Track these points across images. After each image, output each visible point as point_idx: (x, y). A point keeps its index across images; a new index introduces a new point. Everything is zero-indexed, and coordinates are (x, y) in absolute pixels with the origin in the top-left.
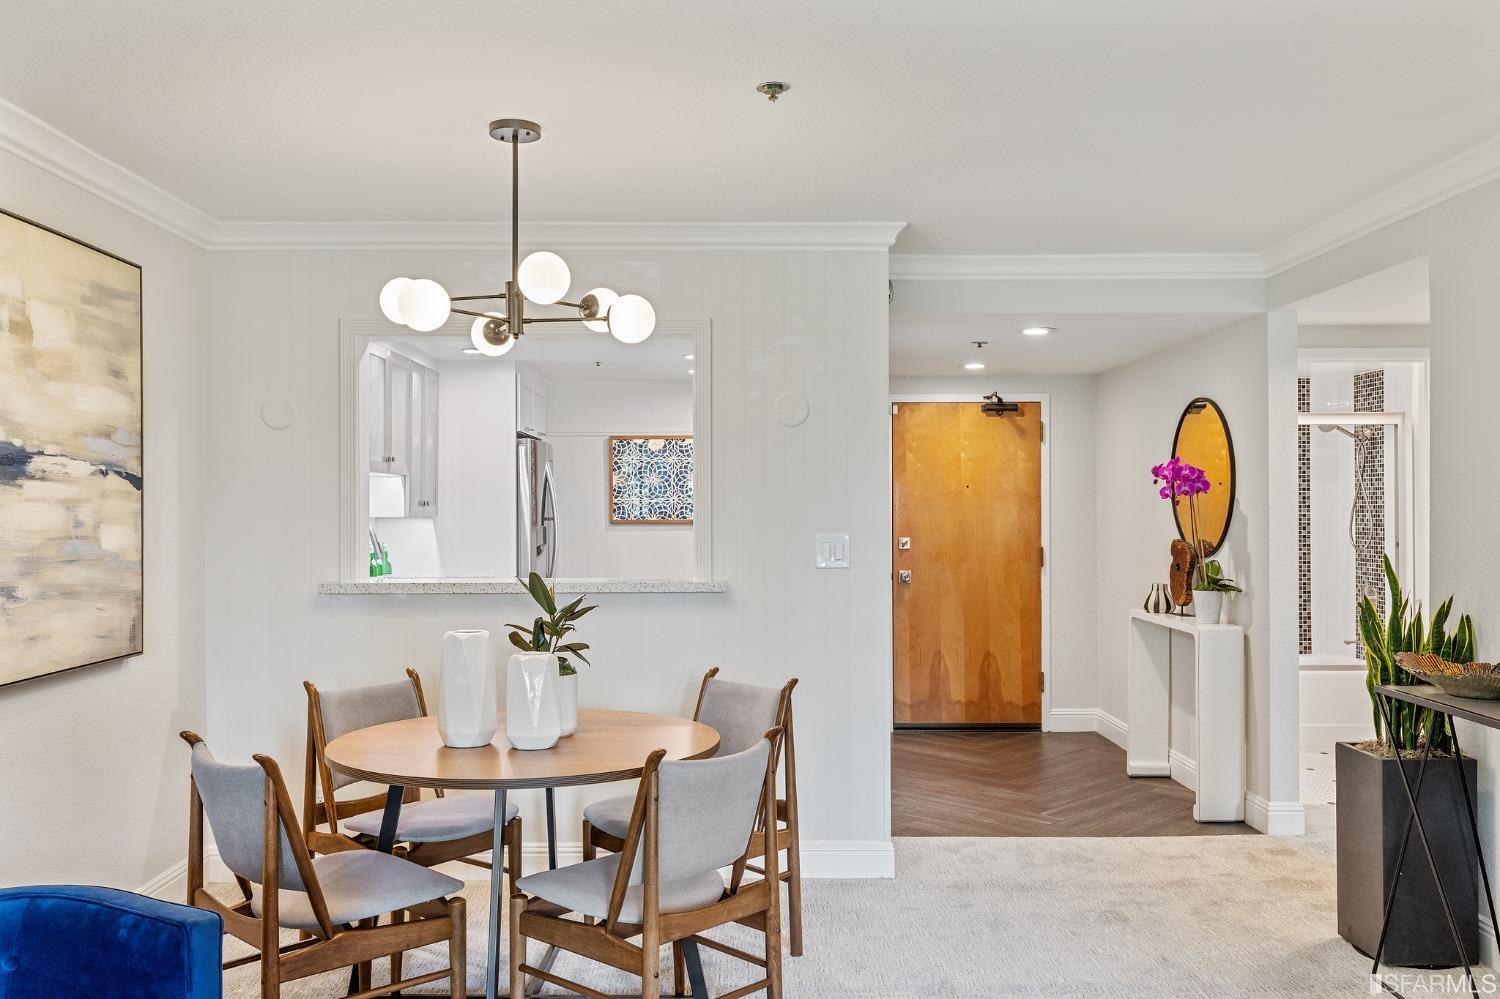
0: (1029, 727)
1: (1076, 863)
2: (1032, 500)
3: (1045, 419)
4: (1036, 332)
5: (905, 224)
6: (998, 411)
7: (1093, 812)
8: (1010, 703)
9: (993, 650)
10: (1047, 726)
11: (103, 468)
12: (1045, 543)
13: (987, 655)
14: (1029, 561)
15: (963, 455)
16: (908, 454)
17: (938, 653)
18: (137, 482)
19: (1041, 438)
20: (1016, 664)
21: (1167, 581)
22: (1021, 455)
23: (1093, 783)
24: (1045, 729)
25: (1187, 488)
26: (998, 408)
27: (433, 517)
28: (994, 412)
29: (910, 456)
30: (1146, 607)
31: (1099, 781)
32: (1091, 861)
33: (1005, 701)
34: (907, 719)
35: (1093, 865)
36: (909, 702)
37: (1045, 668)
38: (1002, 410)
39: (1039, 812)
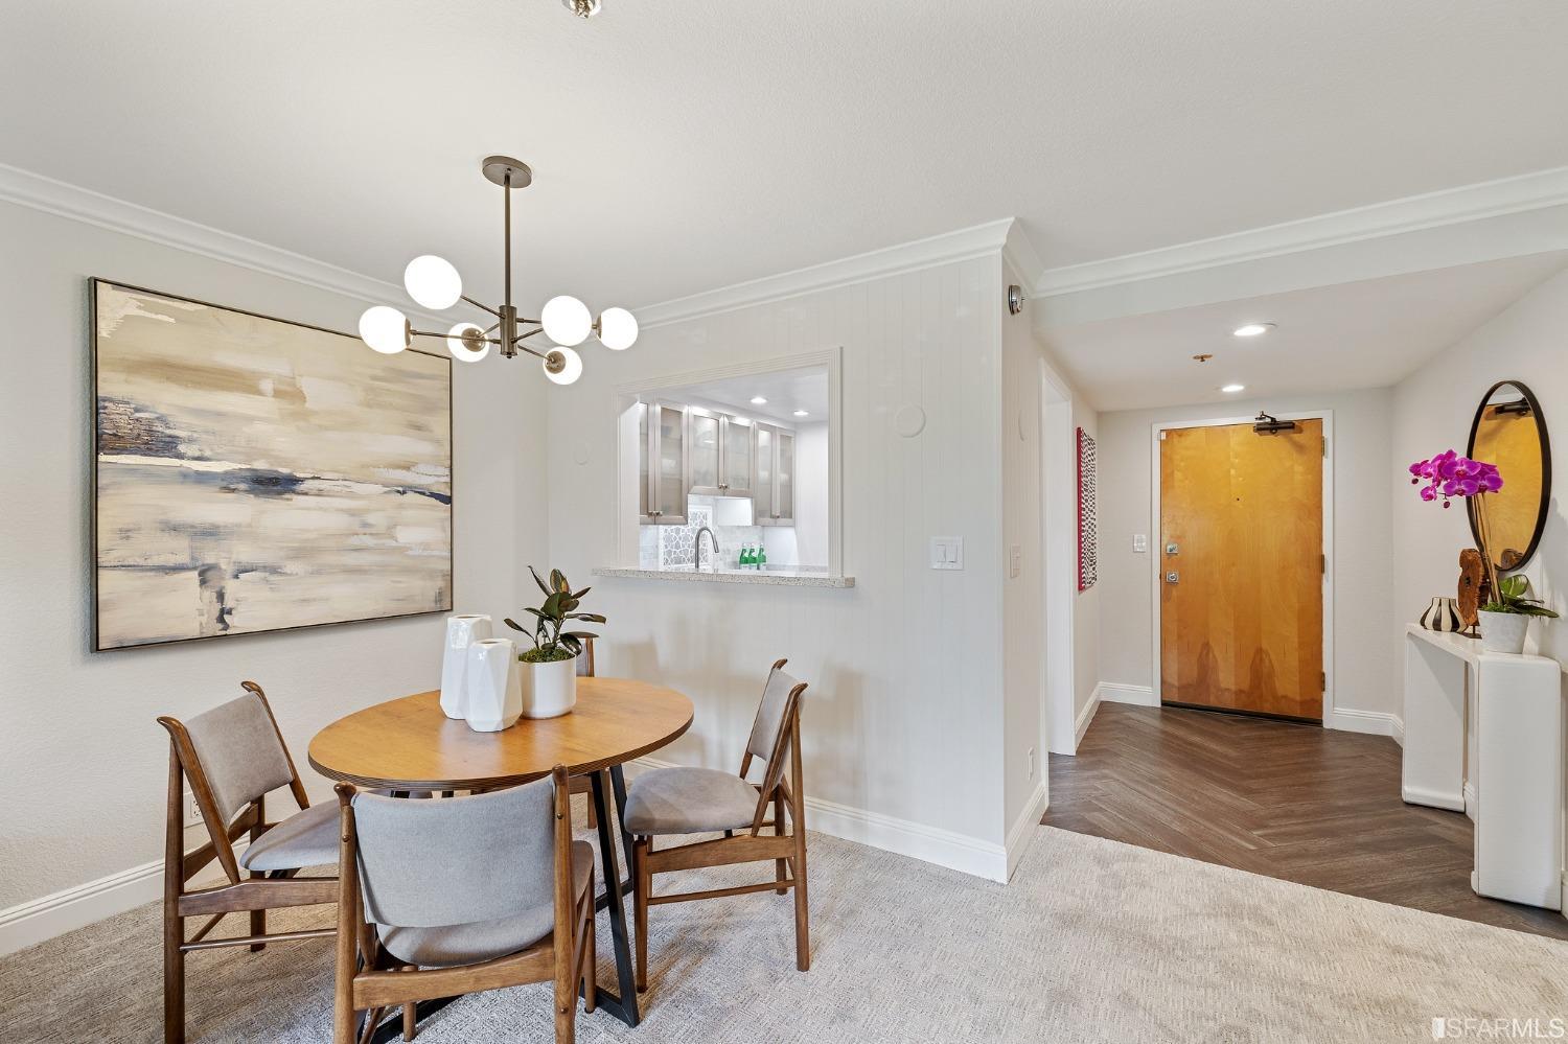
0: (1308, 721)
1: (1246, 921)
2: (1313, 510)
3: (1327, 433)
4: (1251, 331)
5: (1012, 219)
6: (1271, 430)
7: (1326, 843)
8: (1285, 697)
9: (1265, 646)
10: (1329, 723)
11: (401, 489)
12: (1327, 550)
13: (1259, 651)
14: (1308, 567)
15: (1233, 472)
16: (1176, 472)
17: (1206, 646)
18: (448, 500)
19: (1323, 452)
20: (1293, 660)
21: (1455, 596)
22: (1299, 469)
23: (1347, 802)
24: (1326, 725)
25: (1463, 487)
26: (1273, 427)
27: (793, 526)
28: (1268, 432)
29: (1178, 475)
30: (1422, 623)
31: (1356, 801)
32: (1271, 923)
33: (1280, 694)
34: (1175, 698)
35: (1267, 932)
36: (1176, 684)
37: (1327, 668)
38: (1276, 429)
39: (1249, 829)
